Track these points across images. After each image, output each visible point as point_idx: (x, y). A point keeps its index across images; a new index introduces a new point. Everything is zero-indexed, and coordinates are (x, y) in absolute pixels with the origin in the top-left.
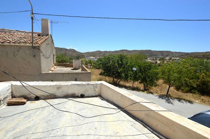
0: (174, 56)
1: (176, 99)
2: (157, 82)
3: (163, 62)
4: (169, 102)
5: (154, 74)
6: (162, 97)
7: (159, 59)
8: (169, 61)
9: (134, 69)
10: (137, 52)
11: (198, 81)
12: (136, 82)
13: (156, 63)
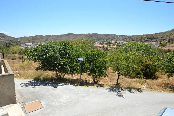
0: (119, 40)
1: (126, 90)
2: (106, 72)
3: (109, 46)
4: (120, 95)
5: (102, 63)
6: (113, 89)
7: (106, 43)
8: (115, 45)
9: (81, 59)
10: (84, 36)
11: (142, 65)
12: (84, 73)
13: (104, 47)
